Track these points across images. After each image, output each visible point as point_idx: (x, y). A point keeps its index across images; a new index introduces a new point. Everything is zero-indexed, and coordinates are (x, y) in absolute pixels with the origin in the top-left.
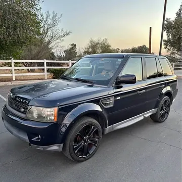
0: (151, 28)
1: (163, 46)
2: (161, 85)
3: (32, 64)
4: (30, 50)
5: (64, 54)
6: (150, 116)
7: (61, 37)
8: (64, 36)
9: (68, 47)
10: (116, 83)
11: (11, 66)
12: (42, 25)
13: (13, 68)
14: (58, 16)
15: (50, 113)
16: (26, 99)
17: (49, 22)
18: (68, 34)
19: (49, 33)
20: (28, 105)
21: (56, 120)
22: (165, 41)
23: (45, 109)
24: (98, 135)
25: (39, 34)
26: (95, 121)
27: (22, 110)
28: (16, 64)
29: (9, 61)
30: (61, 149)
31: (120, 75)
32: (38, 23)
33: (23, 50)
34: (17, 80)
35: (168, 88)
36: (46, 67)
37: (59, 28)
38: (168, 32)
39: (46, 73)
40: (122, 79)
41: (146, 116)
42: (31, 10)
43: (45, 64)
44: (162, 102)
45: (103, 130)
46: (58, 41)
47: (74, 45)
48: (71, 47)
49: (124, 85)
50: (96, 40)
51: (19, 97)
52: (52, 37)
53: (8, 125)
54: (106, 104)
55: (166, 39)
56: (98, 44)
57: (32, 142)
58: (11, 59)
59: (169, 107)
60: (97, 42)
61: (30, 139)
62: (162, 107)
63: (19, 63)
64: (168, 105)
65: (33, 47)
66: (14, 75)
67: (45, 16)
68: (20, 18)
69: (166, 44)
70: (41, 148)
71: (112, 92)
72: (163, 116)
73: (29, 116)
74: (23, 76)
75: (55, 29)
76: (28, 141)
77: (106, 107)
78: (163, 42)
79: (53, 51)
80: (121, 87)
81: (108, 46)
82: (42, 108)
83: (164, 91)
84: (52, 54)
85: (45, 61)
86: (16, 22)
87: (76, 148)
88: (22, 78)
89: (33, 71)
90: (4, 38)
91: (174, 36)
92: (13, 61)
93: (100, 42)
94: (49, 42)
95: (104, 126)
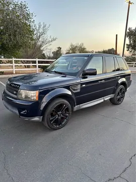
0: (117, 35)
1: (126, 49)
2: (118, 77)
3: (28, 62)
4: (26, 52)
5: (52, 55)
6: (110, 99)
7: (49, 42)
8: (52, 41)
9: (55, 49)
10: (83, 75)
11: (12, 63)
12: (35, 33)
13: (14, 64)
14: (47, 26)
15: (34, 95)
16: (18, 85)
17: (41, 30)
18: (54, 40)
19: (40, 39)
20: (18, 88)
21: (37, 100)
22: (127, 45)
23: (30, 92)
24: (68, 111)
25: (32, 39)
26: (66, 101)
27: (15, 92)
28: (16, 62)
29: (11, 59)
30: (41, 120)
31: (85, 69)
32: (32, 32)
33: (21, 52)
34: (16, 73)
35: (124, 79)
36: (37, 64)
37: (48, 36)
38: (130, 38)
39: (37, 69)
40: (86, 72)
41: (106, 99)
42: (27, 22)
43: (37, 62)
44: (118, 90)
45: (72, 108)
46: (48, 45)
47: (60, 48)
48: (57, 49)
49: (88, 76)
50: (75, 44)
51: (13, 84)
52: (43, 42)
53: (5, 103)
54: (74, 90)
55: (128, 44)
56: (76, 47)
57: (21, 115)
58: (12, 58)
59: (124, 93)
60: (76, 45)
61: (19, 112)
62: (119, 93)
63: (18, 61)
64: (123, 92)
65: (29, 49)
66: (14, 70)
67: (38, 26)
68: (18, 28)
69: (128, 48)
70: (27, 119)
71: (79, 81)
72: (119, 100)
73: (19, 97)
74: (21, 71)
75: (45, 36)
76: (18, 114)
77: (74, 92)
78: (126, 46)
79: (44, 52)
80: (87, 78)
81: (84, 49)
82: (28, 91)
83: (120, 81)
84: (44, 54)
85: (37, 60)
86: (16, 31)
87: (52, 120)
88: (21, 72)
89: (28, 67)
90: (7, 42)
91: (134, 41)
92: (14, 59)
93: (78, 46)
94: (41, 46)
95: (73, 105)
